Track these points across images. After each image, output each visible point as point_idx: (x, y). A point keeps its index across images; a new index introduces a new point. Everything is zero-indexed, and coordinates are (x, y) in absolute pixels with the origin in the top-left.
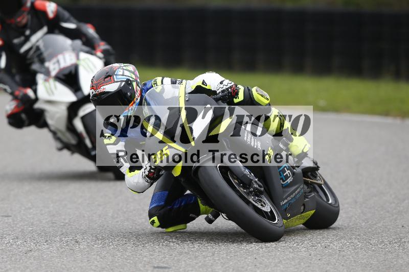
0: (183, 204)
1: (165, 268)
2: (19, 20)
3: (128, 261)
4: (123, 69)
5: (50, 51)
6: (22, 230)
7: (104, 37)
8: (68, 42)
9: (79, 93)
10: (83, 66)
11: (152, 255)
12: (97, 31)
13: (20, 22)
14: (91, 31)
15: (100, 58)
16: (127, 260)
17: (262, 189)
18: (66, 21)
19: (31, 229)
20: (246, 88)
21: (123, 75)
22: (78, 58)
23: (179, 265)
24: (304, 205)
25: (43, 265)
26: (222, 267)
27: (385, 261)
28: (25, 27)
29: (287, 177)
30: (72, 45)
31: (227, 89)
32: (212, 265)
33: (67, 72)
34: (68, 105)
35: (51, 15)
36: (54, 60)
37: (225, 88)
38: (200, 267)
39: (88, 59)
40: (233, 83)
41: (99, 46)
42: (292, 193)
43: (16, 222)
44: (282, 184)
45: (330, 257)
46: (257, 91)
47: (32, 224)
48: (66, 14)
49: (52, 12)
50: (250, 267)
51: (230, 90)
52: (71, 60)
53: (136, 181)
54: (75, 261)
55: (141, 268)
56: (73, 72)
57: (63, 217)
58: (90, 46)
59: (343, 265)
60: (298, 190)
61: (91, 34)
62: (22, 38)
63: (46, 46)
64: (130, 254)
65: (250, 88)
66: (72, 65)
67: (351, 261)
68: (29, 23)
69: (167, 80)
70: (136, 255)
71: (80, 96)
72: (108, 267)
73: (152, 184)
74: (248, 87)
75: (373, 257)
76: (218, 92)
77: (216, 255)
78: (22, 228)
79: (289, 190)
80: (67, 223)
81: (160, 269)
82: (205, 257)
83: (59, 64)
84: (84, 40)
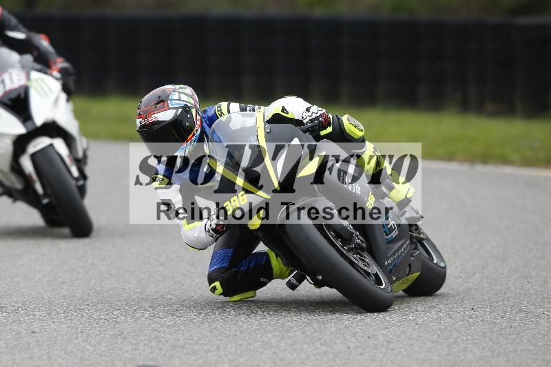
0: (251, 265)
3: (103, 358)
4: (179, 92)
7: (61, 51)
8: (14, 56)
9: (29, 123)
10: (35, 88)
11: (135, 350)
12: (52, 43)
14: (44, 43)
15: (57, 79)
16: (101, 356)
17: (364, 245)
18: (13, 29)
20: (335, 116)
21: (179, 100)
22: (28, 77)
24: (410, 265)
27: (448, 355)
29: (391, 230)
30: (20, 61)
33: (14, 96)
34: (14, 138)
39: (42, 80)
40: (324, 111)
41: (55, 63)
42: (397, 251)
44: (386, 239)
45: (375, 351)
46: (348, 120)
48: (14, 21)
51: (320, 119)
52: (19, 80)
53: (196, 235)
54: (30, 358)
56: (22, 95)
58: (43, 62)
59: (392, 362)
60: (405, 246)
61: (45, 47)
64: (105, 349)
65: (339, 116)
66: (21, 87)
67: (404, 355)
69: (235, 106)
70: (114, 350)
71: (31, 127)
75: (433, 350)
76: (305, 121)
77: (221, 349)
79: (393, 246)
82: (207, 352)
83: (4, 86)
84: (36, 54)
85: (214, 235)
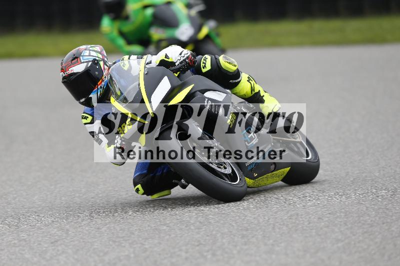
4: (90, 50)
20: (213, 57)
21: (89, 56)
24: (275, 164)
31: (185, 60)
40: (189, 54)
46: (224, 59)
51: (187, 60)
65: (217, 56)
74: (215, 57)
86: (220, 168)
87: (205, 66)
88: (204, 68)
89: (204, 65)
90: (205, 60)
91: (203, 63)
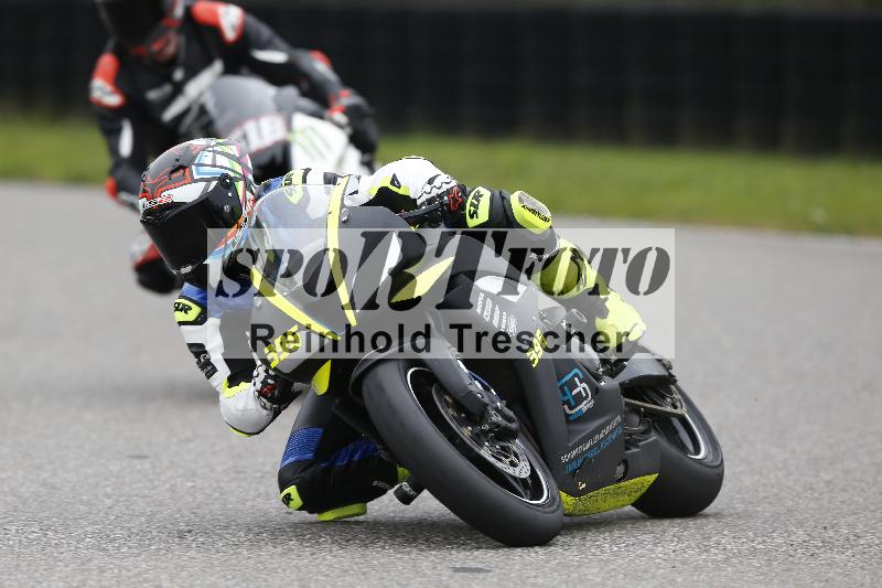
0: (356, 458)
1: (479, 570)
2: (155, 47)
4: (214, 151)
5: (229, 116)
6: (172, 486)
10: (303, 147)
13: (160, 52)
14: (320, 66)
15: (340, 126)
17: (514, 426)
18: (265, 46)
19: (190, 484)
20: (497, 193)
21: (214, 166)
22: (289, 126)
23: (507, 565)
24: (625, 462)
25: (216, 563)
26: (602, 569)
28: (172, 63)
29: (579, 399)
30: (276, 100)
31: (440, 196)
32: (579, 566)
33: (264, 160)
35: (230, 34)
36: (236, 134)
37: (435, 192)
38: (553, 570)
39: (312, 129)
40: (454, 183)
41: (337, 98)
42: (590, 436)
43: (158, 470)
44: (567, 416)
46: (520, 200)
47: (194, 475)
48: (265, 31)
49: (233, 27)
50: (661, 571)
51: (446, 198)
52: (274, 132)
53: (241, 406)
55: (427, 572)
56: (279, 158)
57: (260, 460)
58: (319, 99)
61: (321, 73)
62: (167, 89)
63: (220, 104)
65: (505, 193)
66: (276, 144)
68: (182, 55)
72: (356, 568)
73: (276, 414)
74: (501, 193)
76: (419, 202)
78: (173, 482)
79: (583, 427)
80: (268, 473)
81: (466, 574)
83: (248, 144)
84: (305, 86)
85: (268, 405)
86: (500, 460)
87: (475, 212)
88: (472, 217)
89: (472, 209)
90: (478, 197)
91: (472, 204)
